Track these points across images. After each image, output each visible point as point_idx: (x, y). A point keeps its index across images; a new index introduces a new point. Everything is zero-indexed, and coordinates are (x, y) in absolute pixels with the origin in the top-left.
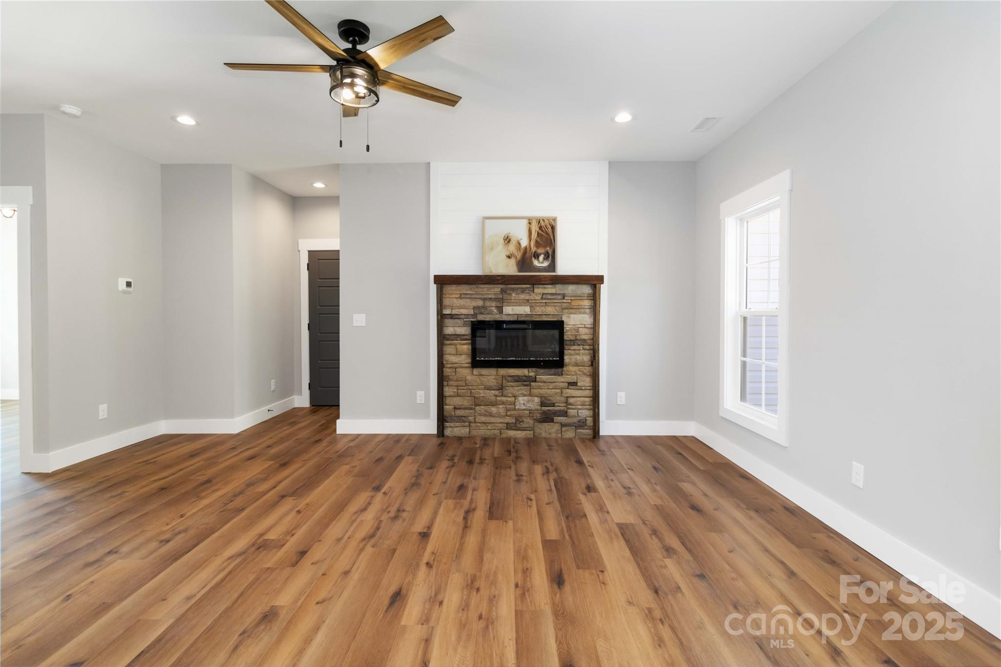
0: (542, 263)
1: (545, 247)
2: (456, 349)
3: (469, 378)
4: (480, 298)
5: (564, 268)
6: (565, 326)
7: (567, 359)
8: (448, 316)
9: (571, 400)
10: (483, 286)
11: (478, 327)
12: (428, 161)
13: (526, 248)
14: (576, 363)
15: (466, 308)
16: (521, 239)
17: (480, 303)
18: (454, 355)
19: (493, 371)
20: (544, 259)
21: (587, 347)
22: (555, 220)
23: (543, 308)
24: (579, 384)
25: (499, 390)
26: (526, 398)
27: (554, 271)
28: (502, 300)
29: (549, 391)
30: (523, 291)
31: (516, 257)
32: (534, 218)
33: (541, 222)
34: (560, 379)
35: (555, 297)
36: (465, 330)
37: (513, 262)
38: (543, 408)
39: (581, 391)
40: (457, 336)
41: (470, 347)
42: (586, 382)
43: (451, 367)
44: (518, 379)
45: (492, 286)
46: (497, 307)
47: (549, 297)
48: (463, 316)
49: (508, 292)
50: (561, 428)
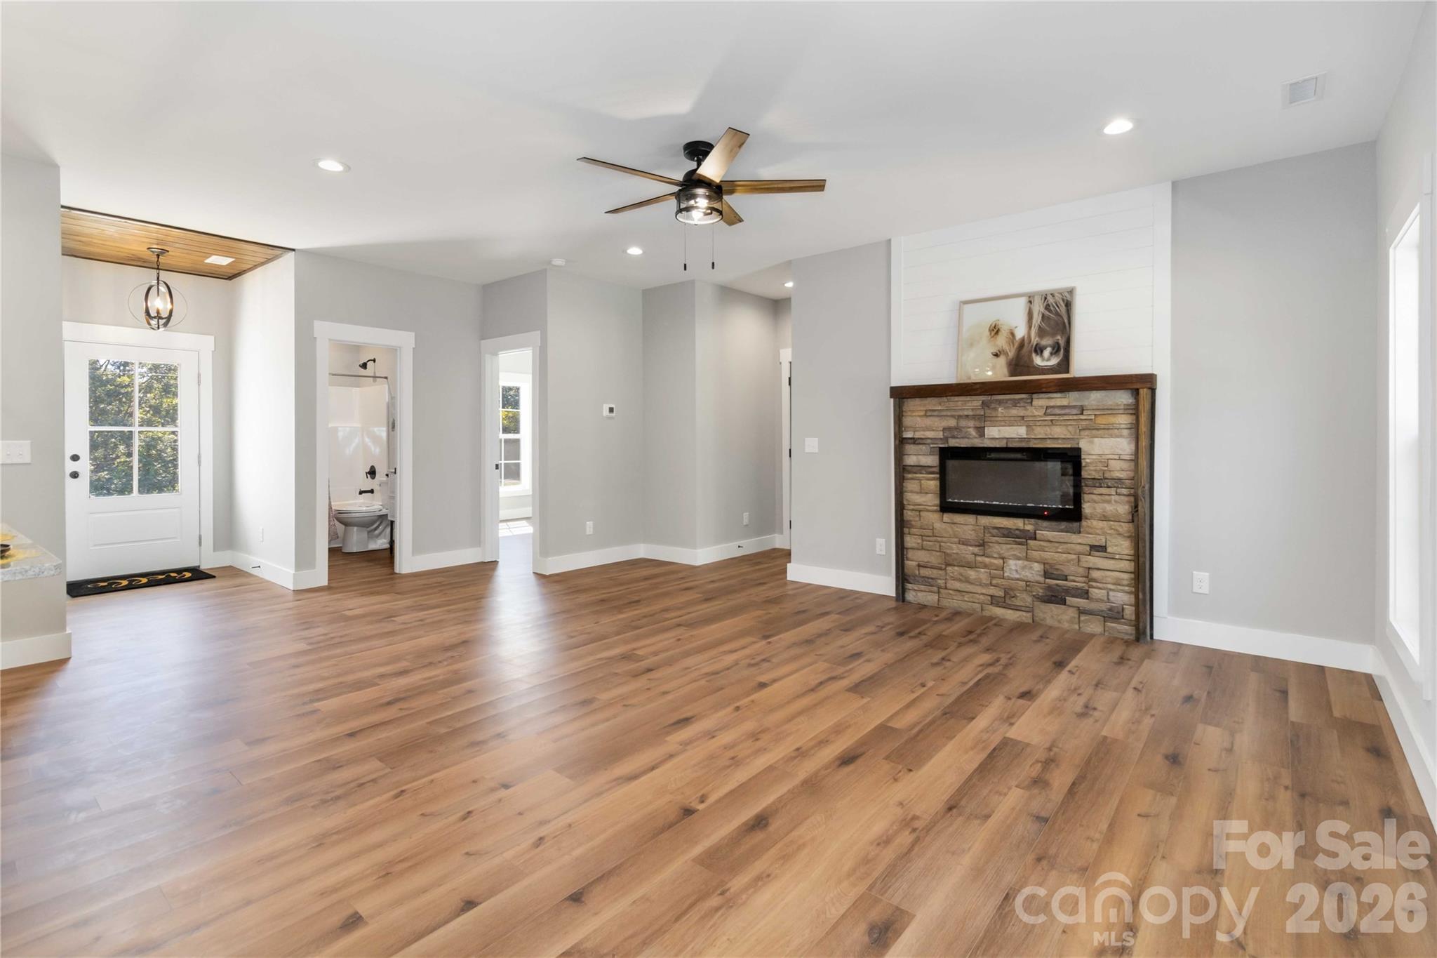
0: (1048, 360)
1: (1053, 335)
2: (921, 486)
3: (938, 525)
4: (953, 416)
5: (1085, 363)
6: (1083, 457)
7: (1087, 508)
8: (910, 441)
9: (1095, 574)
10: (956, 399)
11: (947, 454)
12: (888, 238)
13: (1023, 340)
14: (1104, 516)
15: (933, 430)
16: (1016, 327)
17: (952, 423)
18: (918, 493)
19: (970, 519)
20: (1051, 354)
21: (1125, 491)
22: (1071, 292)
23: (1048, 429)
24: (1109, 550)
25: (979, 546)
26: (1020, 562)
27: (1067, 372)
28: (983, 418)
29: (1057, 555)
30: (1015, 404)
31: (1006, 354)
32: (1038, 293)
33: (1050, 298)
34: (1075, 538)
35: (1067, 411)
36: (932, 460)
37: (1002, 361)
38: (1048, 581)
39: (1112, 562)
40: (921, 468)
41: (938, 483)
42: (1122, 546)
43: (913, 510)
44: (1007, 534)
45: (968, 398)
46: (976, 428)
47: (1057, 411)
48: (929, 441)
49: (993, 406)
50: (1079, 617)
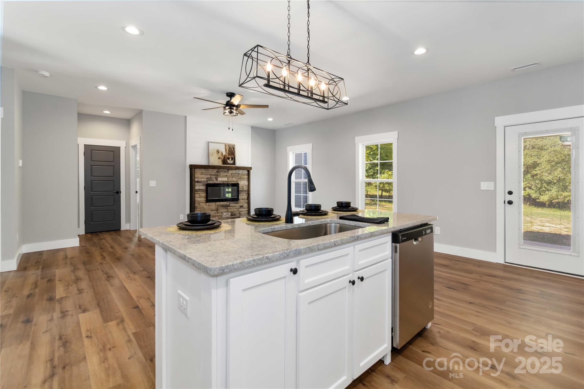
0: (231, 161)
1: (231, 155)
2: (200, 195)
3: (205, 207)
4: (209, 174)
5: (238, 164)
6: (239, 185)
7: (240, 197)
8: (196, 182)
9: (241, 213)
10: (210, 170)
11: (208, 186)
12: (186, 116)
13: (225, 155)
14: (243, 199)
15: (204, 179)
17: (209, 176)
18: (199, 198)
19: (214, 203)
20: (231, 160)
21: (246, 193)
22: (234, 145)
23: (232, 178)
24: (244, 206)
25: (216, 211)
26: (226, 213)
27: (235, 165)
28: (217, 175)
29: (233, 210)
30: (225, 172)
31: (221, 159)
32: (227, 144)
33: (230, 146)
34: (237, 205)
35: (236, 174)
36: (203, 188)
37: (220, 161)
38: (232, 216)
39: (244, 209)
40: (200, 190)
41: (205, 194)
42: (246, 205)
43: (198, 203)
44: (223, 206)
45: (213, 170)
46: (215, 178)
47: (234, 174)
48: (202, 182)
49: (220, 172)
